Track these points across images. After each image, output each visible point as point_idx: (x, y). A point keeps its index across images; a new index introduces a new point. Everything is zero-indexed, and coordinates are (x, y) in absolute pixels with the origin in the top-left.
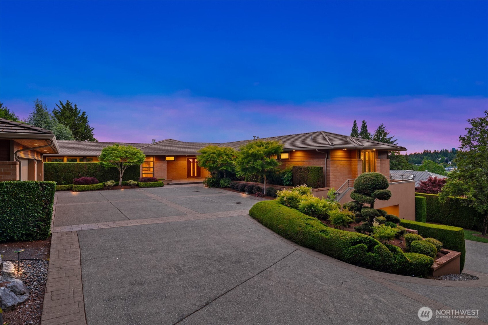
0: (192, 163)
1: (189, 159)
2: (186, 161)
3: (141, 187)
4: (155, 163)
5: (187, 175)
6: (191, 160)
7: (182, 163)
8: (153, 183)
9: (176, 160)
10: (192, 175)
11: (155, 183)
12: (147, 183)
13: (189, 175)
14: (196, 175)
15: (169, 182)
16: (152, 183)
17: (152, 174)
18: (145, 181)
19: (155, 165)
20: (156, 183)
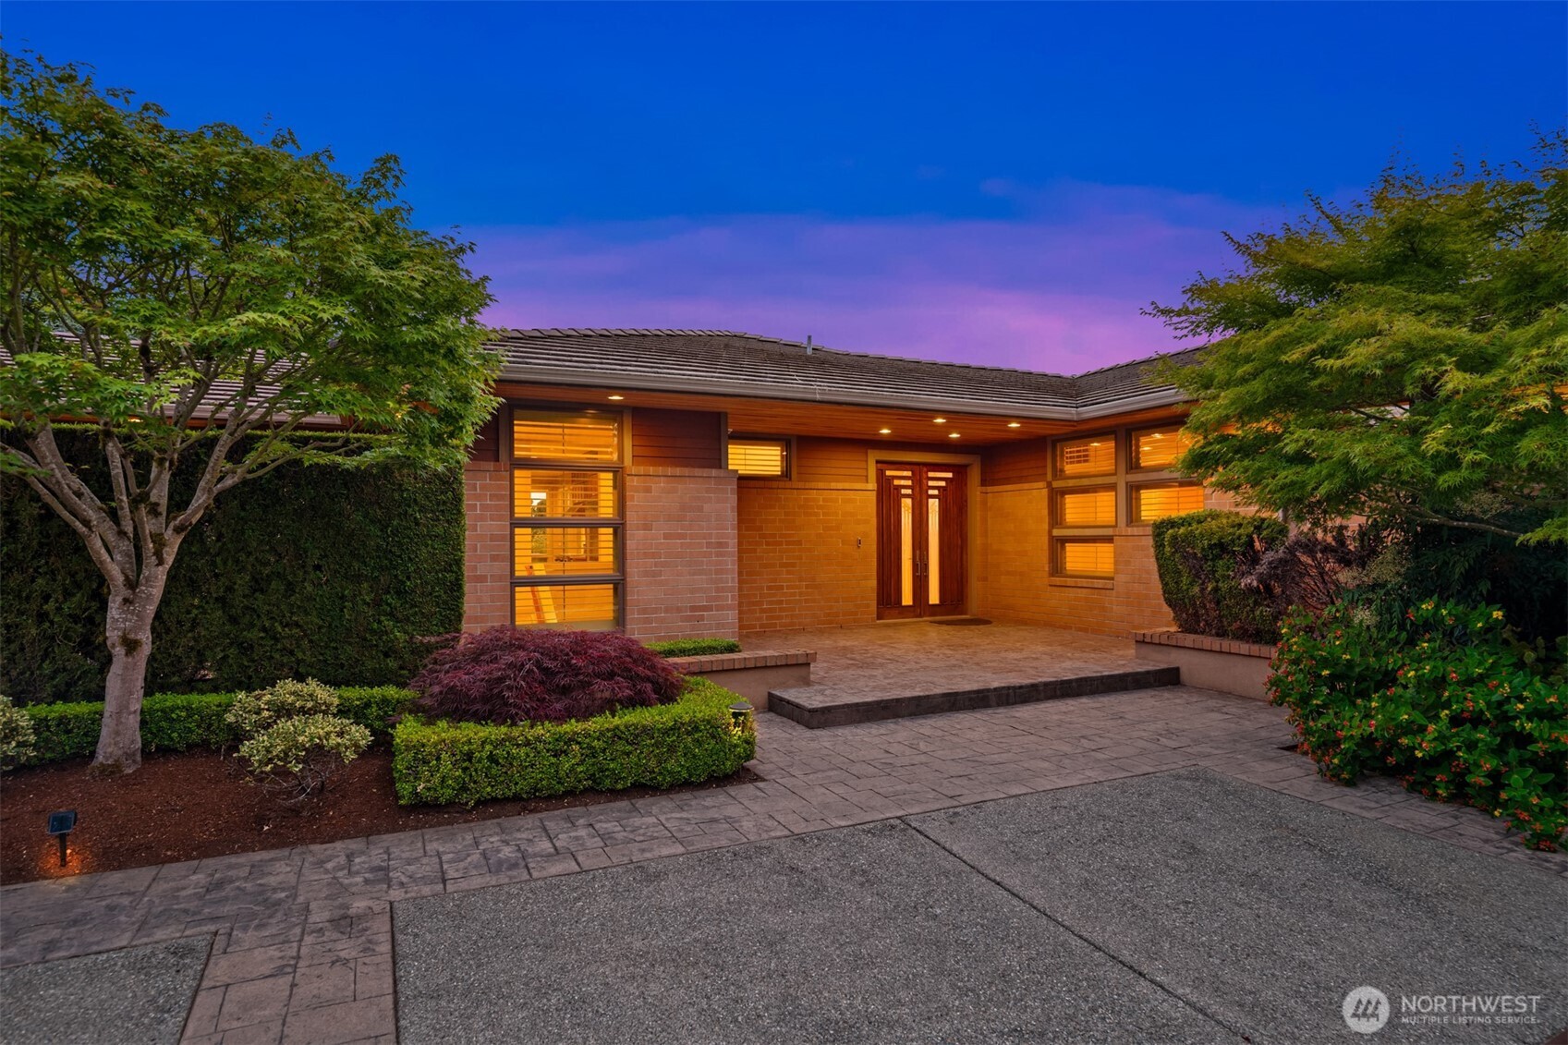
0: (907, 504)
1: (888, 473)
2: (872, 485)
3: (429, 811)
4: (631, 482)
5: (874, 595)
6: (902, 479)
7: (840, 496)
8: (616, 734)
9: (794, 475)
10: (907, 599)
11: (637, 735)
12: (523, 730)
13: (887, 597)
14: (934, 598)
15: (785, 686)
16: (597, 723)
17: (608, 591)
18: (490, 707)
19: (635, 501)
20: (646, 731)
